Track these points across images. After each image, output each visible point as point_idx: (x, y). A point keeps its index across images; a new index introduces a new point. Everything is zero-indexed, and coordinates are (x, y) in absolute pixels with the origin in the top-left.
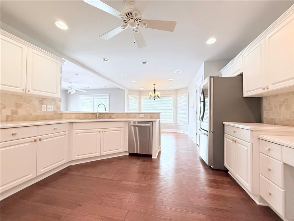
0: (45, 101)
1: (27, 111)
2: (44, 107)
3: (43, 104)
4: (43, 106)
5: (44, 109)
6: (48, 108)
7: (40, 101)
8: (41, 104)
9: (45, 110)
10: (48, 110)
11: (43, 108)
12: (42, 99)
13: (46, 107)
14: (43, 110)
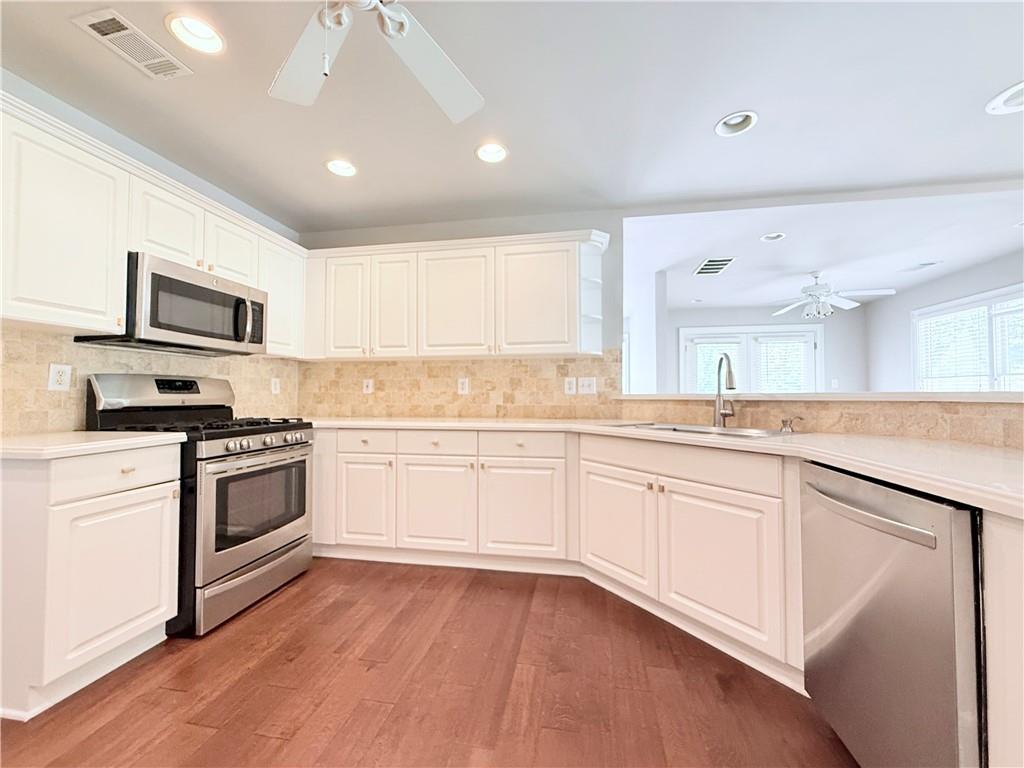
0: (571, 366)
1: (532, 394)
2: (570, 383)
3: (566, 375)
4: (567, 379)
5: (570, 389)
6: (580, 384)
7: (560, 368)
8: (562, 375)
9: (574, 392)
10: (581, 391)
11: (567, 386)
12: (566, 360)
13: (575, 383)
14: (567, 391)
